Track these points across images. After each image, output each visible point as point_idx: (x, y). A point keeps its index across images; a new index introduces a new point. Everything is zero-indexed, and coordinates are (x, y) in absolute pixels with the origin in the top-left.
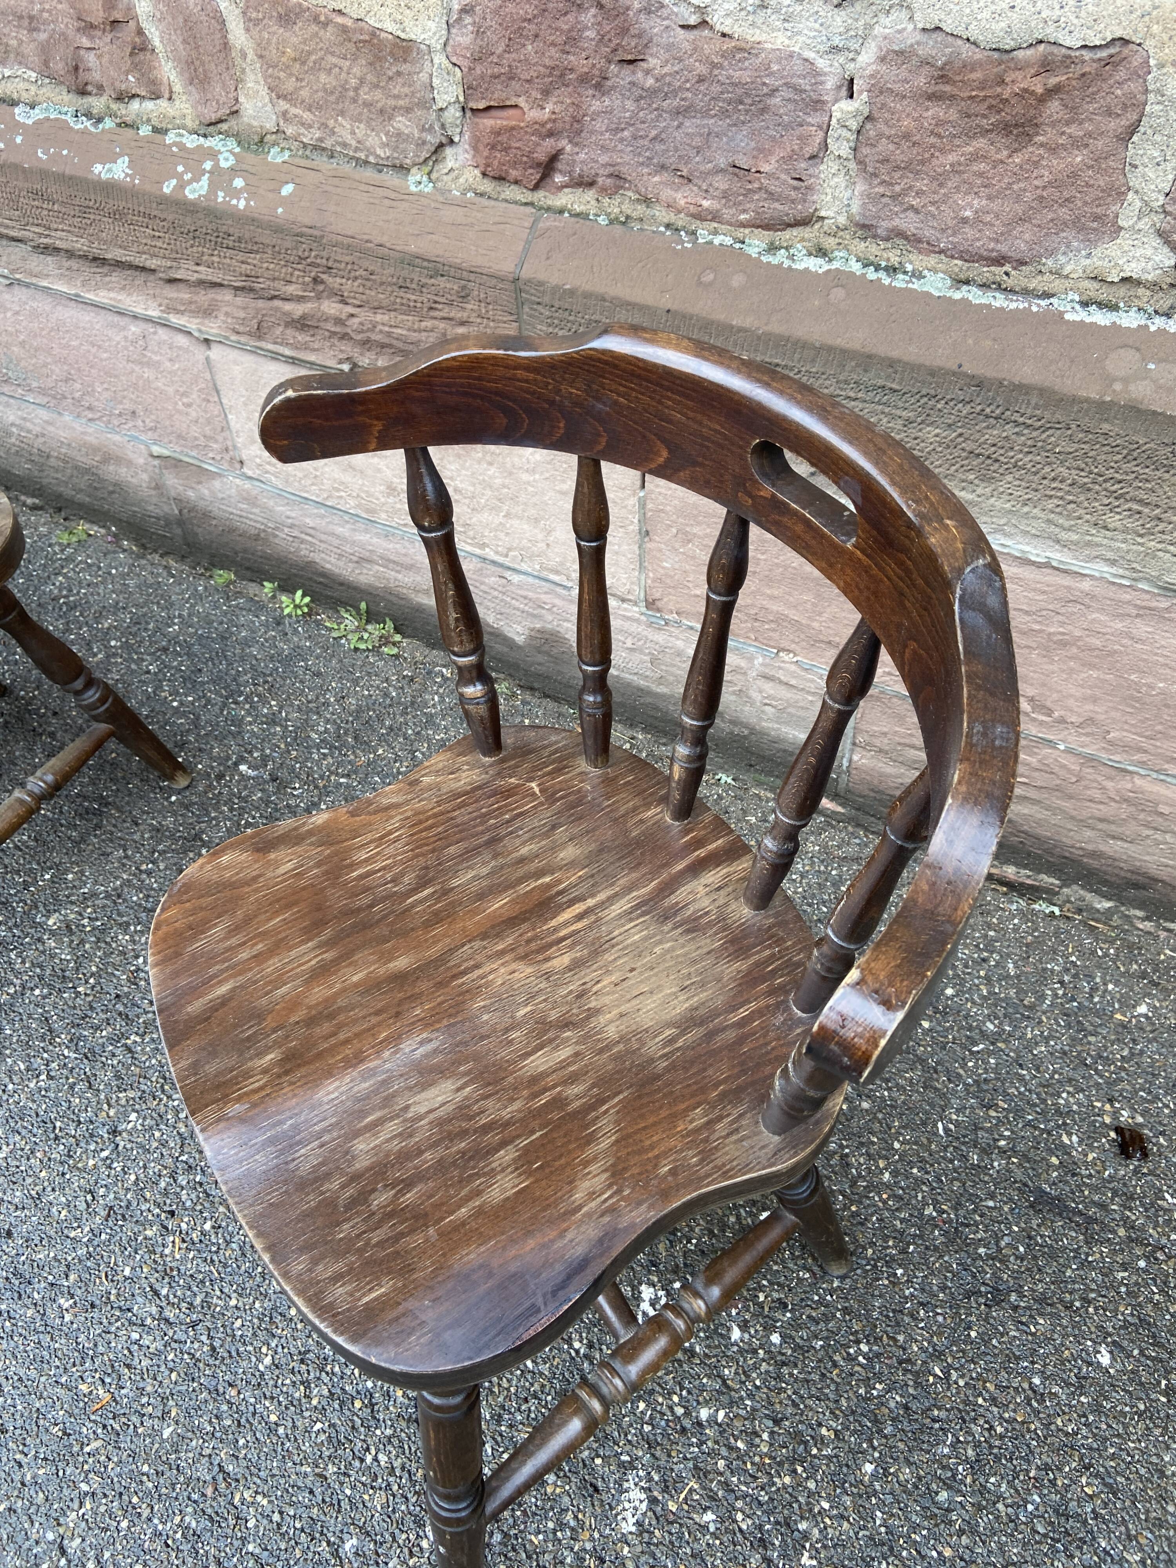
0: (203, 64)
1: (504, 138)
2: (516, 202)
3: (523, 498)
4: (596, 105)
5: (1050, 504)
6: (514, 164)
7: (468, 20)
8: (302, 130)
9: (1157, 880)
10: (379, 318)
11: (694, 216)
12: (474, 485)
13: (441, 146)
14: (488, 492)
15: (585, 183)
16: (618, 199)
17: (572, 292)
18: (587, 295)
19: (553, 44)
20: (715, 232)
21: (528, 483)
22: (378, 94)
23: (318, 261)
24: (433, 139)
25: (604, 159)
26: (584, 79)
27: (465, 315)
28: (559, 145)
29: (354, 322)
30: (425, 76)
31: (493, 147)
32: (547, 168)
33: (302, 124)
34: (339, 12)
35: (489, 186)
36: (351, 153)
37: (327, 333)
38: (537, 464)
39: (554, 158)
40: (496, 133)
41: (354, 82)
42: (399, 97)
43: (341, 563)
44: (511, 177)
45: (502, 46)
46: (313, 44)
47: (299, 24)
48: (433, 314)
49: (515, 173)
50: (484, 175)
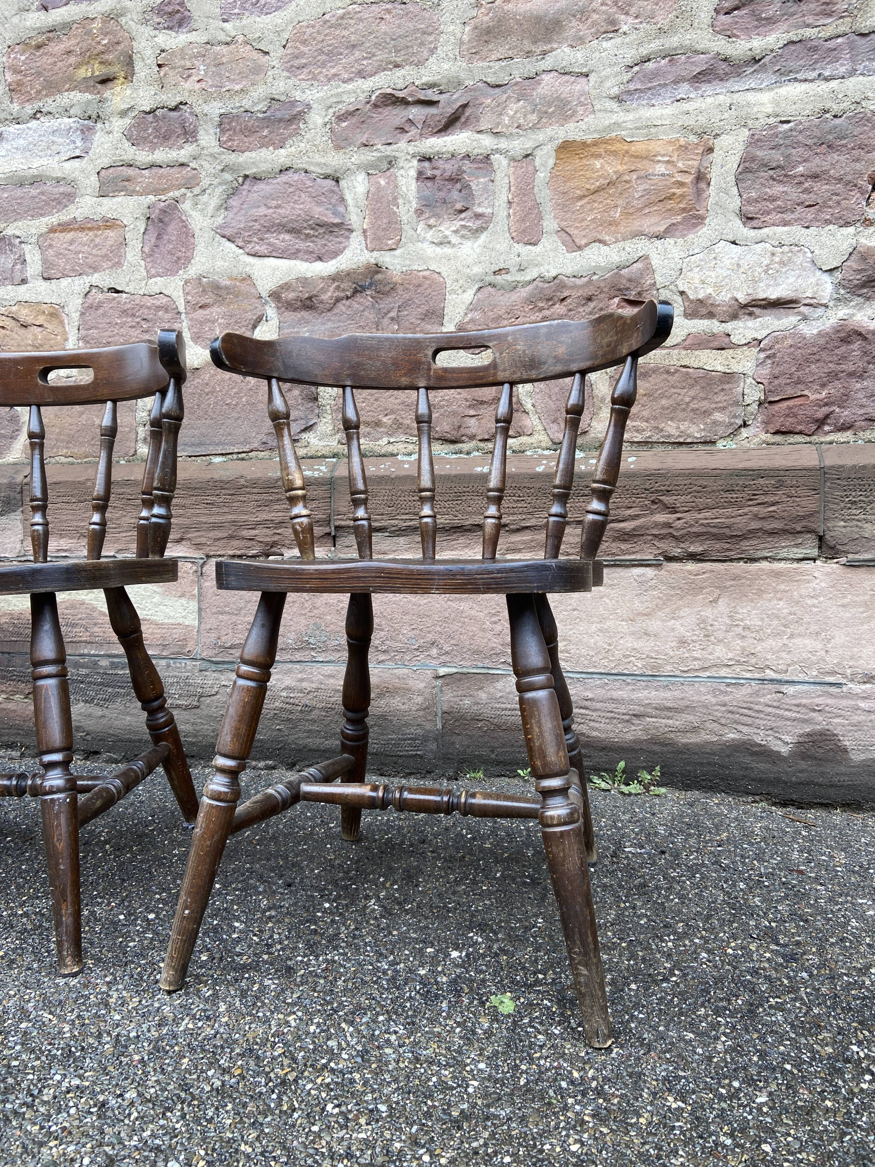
1: (795, 410)
2: (798, 443)
3: (807, 618)
4: (858, 386)
6: (799, 423)
7: (769, 361)
8: (636, 434)
12: (762, 620)
13: (740, 427)
14: (776, 622)
15: (844, 428)
16: (869, 432)
19: (831, 362)
21: (814, 606)
22: (704, 404)
23: (662, 488)
24: (740, 422)
25: (862, 412)
26: (851, 374)
27: (777, 498)
28: (831, 409)
29: (679, 524)
30: (740, 390)
31: (787, 416)
32: (821, 422)
33: (637, 431)
34: (685, 367)
35: (778, 438)
36: (673, 440)
37: (650, 538)
38: (822, 589)
39: (827, 417)
40: (790, 408)
41: (687, 399)
42: (720, 402)
43: (609, 727)
44: (797, 430)
45: (794, 369)
46: (661, 385)
47: (654, 376)
48: (750, 503)
49: (800, 428)
50: (775, 433)
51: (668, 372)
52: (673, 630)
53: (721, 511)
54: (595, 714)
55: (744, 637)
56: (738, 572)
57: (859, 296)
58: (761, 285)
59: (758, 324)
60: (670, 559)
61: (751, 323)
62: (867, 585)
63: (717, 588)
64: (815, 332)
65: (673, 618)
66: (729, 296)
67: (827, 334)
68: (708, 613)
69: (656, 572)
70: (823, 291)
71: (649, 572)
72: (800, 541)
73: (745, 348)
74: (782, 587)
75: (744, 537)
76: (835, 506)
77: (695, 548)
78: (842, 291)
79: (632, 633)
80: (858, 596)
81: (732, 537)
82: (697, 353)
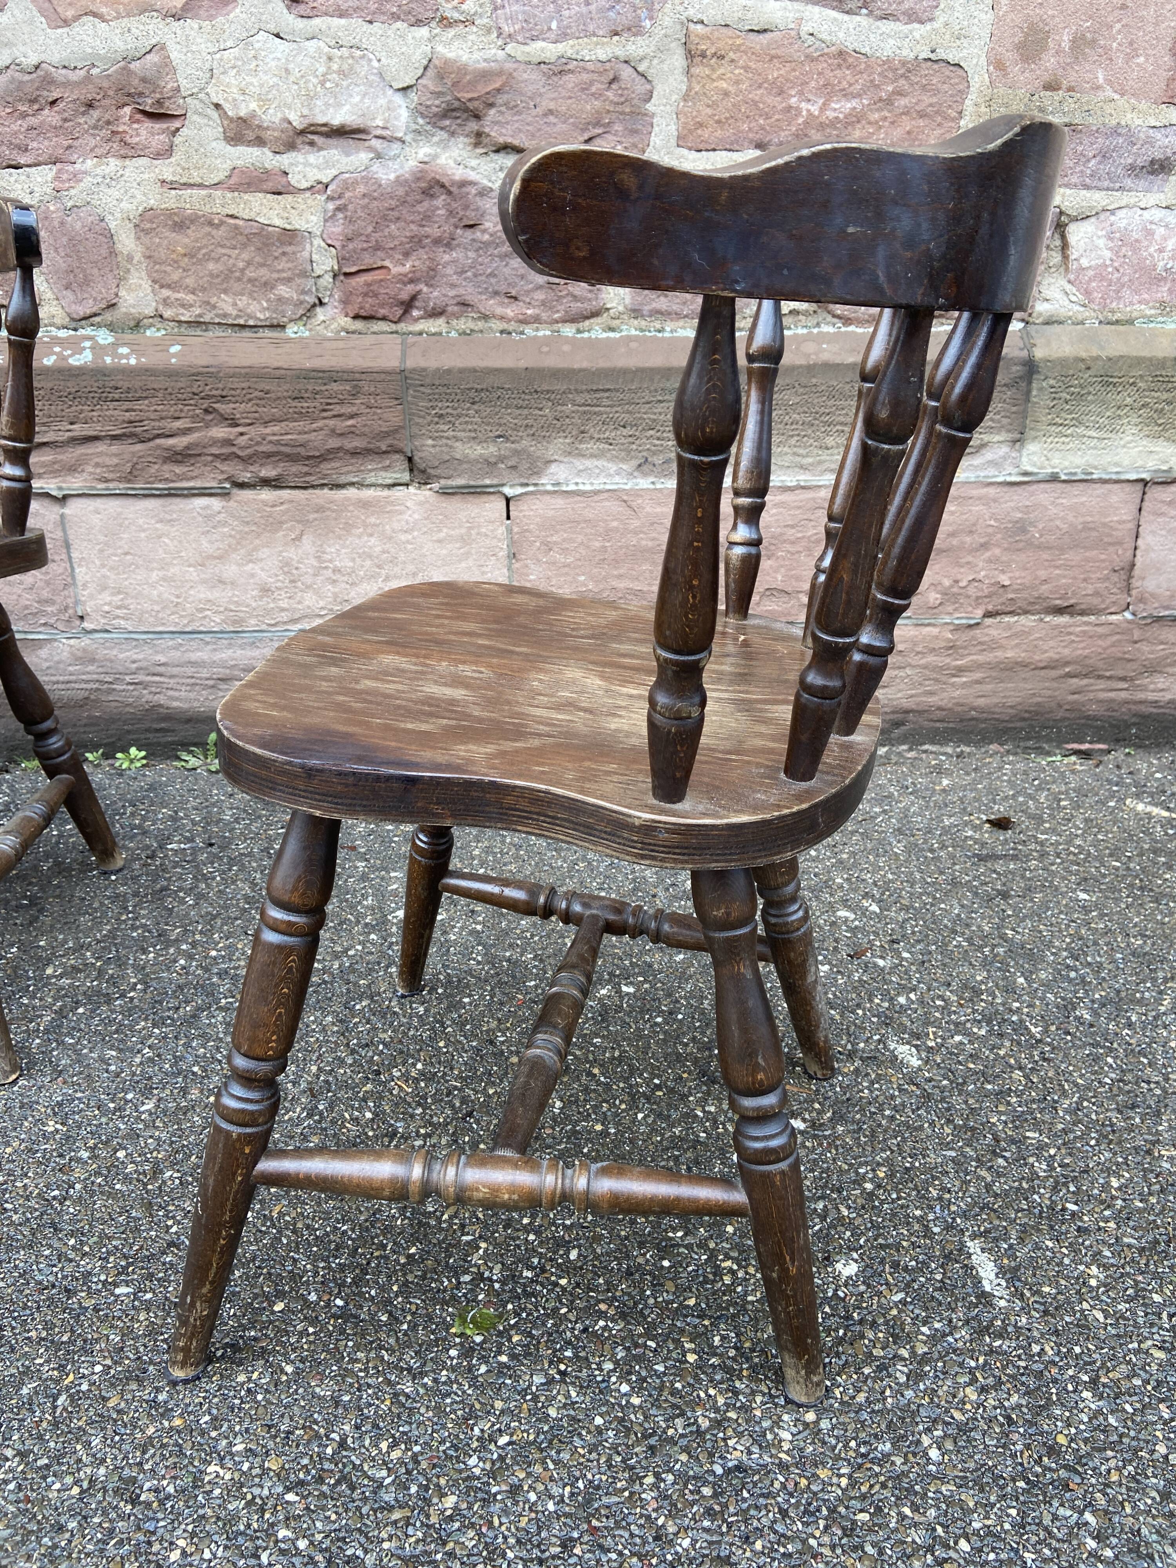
0: (84, 270)
1: (374, 288)
2: (383, 333)
3: (402, 557)
4: (446, 257)
5: (793, 441)
6: (382, 305)
7: (340, 215)
8: (182, 311)
9: (907, 712)
10: (268, 430)
11: (521, 322)
12: (353, 560)
13: (314, 305)
14: (368, 563)
15: (435, 313)
16: (463, 320)
17: (449, 371)
18: (461, 371)
19: (413, 222)
20: (537, 330)
21: (408, 542)
22: (263, 272)
23: (214, 392)
24: (311, 299)
25: (452, 293)
26: (437, 242)
27: (355, 409)
28: (418, 288)
29: (242, 441)
30: (306, 254)
31: (366, 295)
32: (408, 305)
33: (183, 306)
34: (232, 216)
35: (359, 325)
36: (230, 321)
37: (210, 458)
38: (416, 522)
39: (414, 298)
40: (368, 285)
41: (241, 265)
42: (283, 271)
43: (192, 695)
44: (379, 315)
45: (370, 229)
46: (204, 242)
47: (193, 228)
48: (325, 414)
49: (382, 312)
50: (356, 317)
51: (210, 223)
52: (253, 575)
53: (291, 425)
54: (172, 681)
55: (335, 581)
56: (321, 501)
57: (442, 129)
58: (318, 103)
59: (321, 160)
60: (242, 486)
61: (314, 158)
62: (462, 515)
63: (298, 522)
64: (392, 177)
65: (251, 561)
66: (279, 115)
67: (406, 181)
68: (291, 553)
69: (224, 503)
70: (396, 118)
71: (215, 503)
72: (388, 462)
73: (308, 194)
74: (372, 520)
75: (323, 457)
76: (420, 420)
77: (268, 472)
78: (421, 121)
79: (204, 582)
80: (454, 529)
81: (309, 458)
82: (246, 197)
